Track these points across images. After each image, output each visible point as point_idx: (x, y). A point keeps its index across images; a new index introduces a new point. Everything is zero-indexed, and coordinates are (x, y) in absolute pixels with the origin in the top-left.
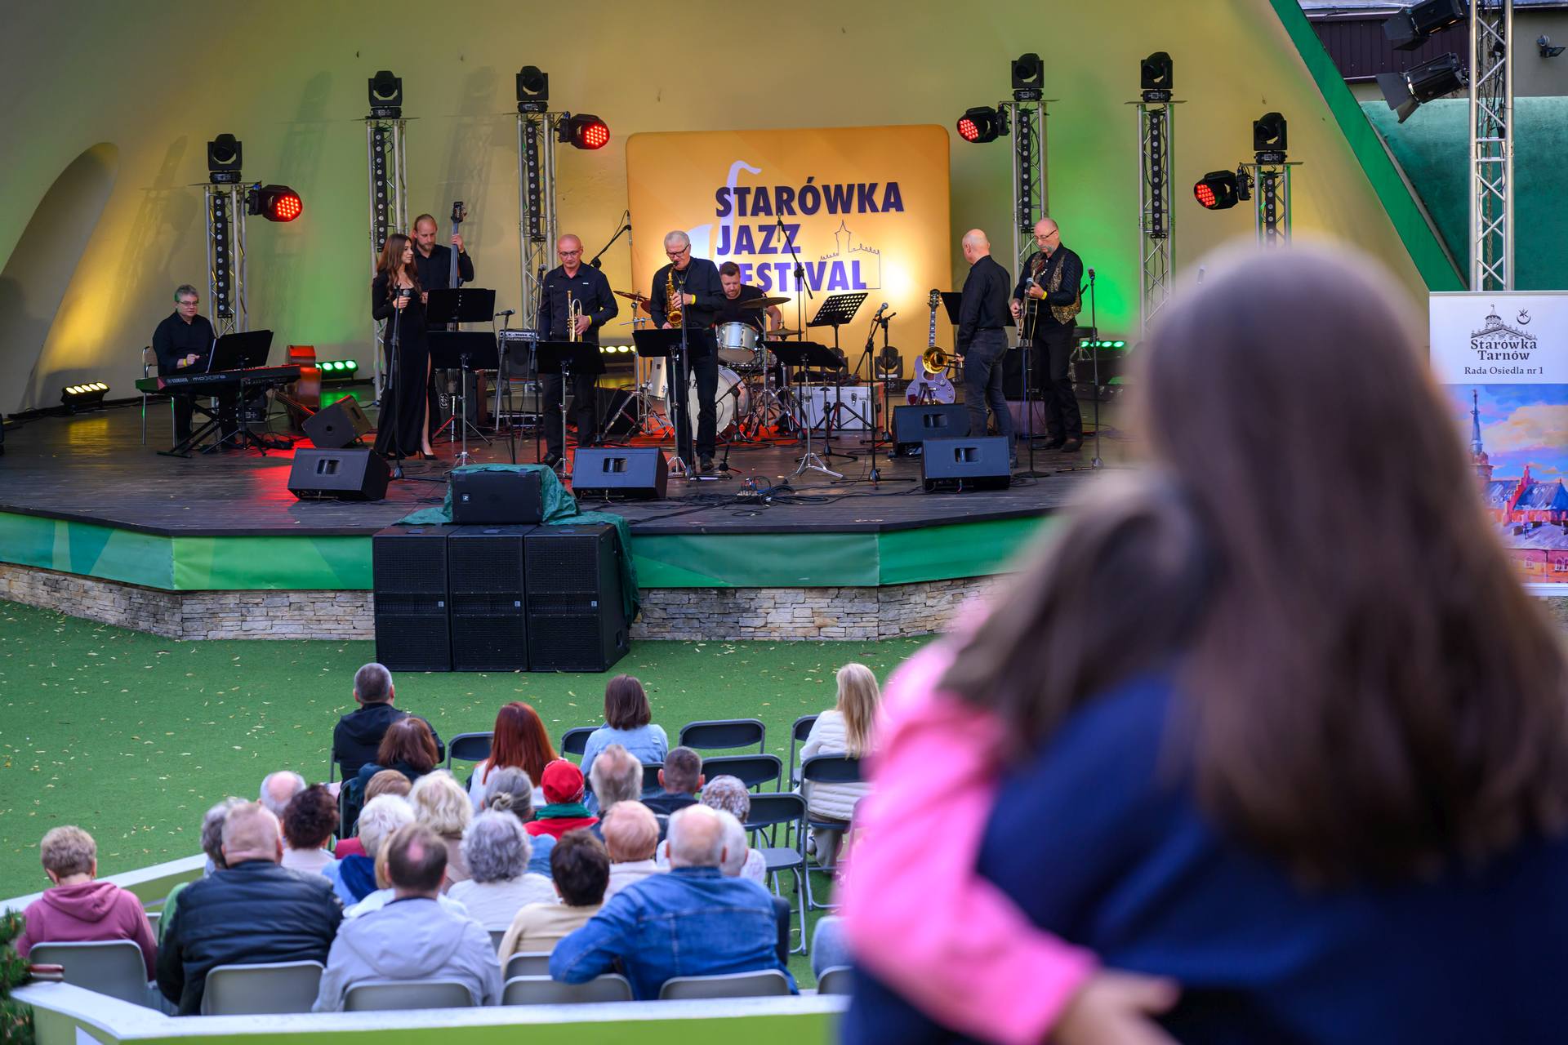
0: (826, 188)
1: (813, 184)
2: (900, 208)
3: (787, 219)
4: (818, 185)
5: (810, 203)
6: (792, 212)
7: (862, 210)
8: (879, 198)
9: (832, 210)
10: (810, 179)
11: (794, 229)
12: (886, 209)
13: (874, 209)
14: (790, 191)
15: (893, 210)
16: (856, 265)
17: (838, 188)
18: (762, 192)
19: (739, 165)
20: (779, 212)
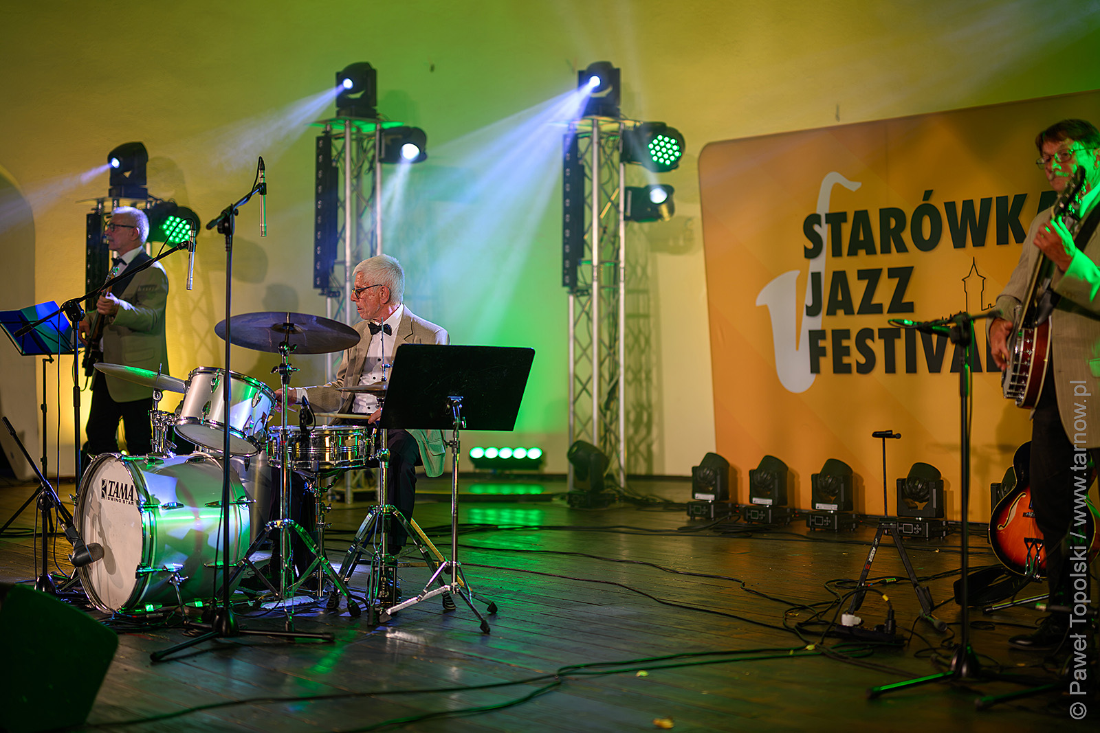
1: (933, 201)
3: (895, 259)
4: (938, 202)
5: (927, 234)
7: (1002, 240)
9: (959, 243)
10: (928, 194)
11: (903, 275)
14: (898, 214)
17: (968, 204)
18: (862, 218)
19: (832, 179)
20: (886, 250)
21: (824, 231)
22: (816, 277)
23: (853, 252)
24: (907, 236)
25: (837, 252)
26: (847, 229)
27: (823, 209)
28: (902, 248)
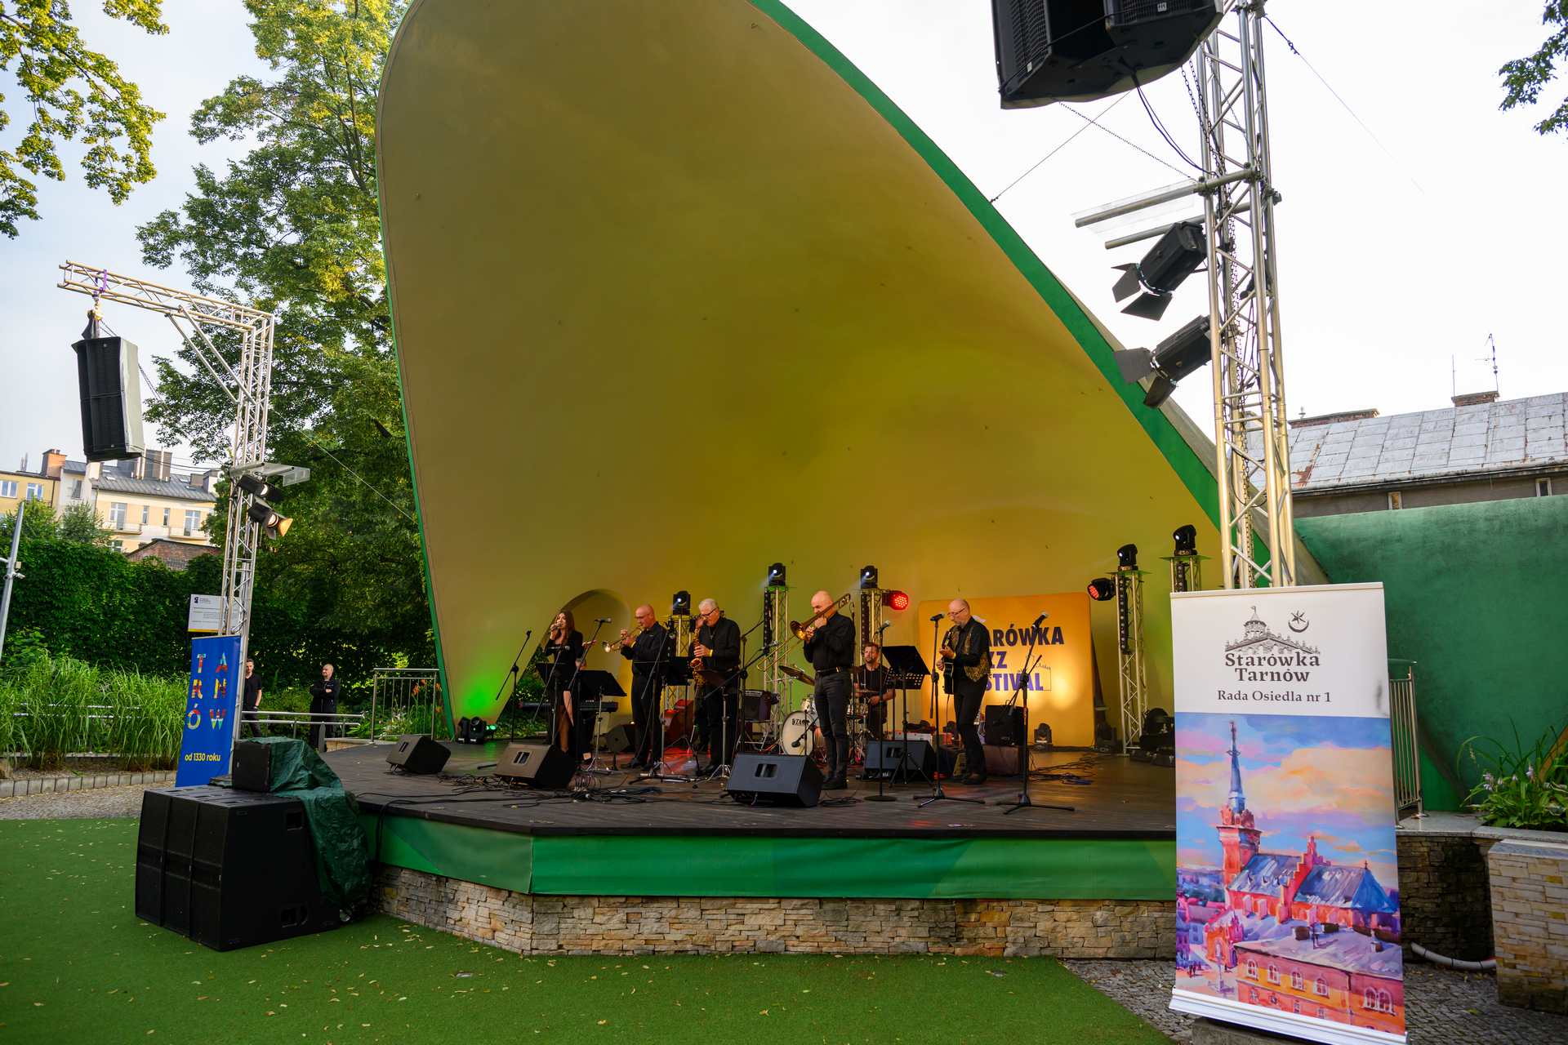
0: (1021, 630)
1: (1014, 628)
2: (1061, 642)
3: (1000, 649)
4: (1016, 628)
5: (1012, 640)
6: (1002, 645)
7: (1040, 643)
8: (1050, 635)
9: (1024, 643)
10: (1012, 626)
11: (1003, 654)
12: (1053, 643)
13: (1047, 643)
14: (1001, 632)
15: (1058, 643)
16: (1037, 676)
17: (1027, 630)
24: (1004, 640)
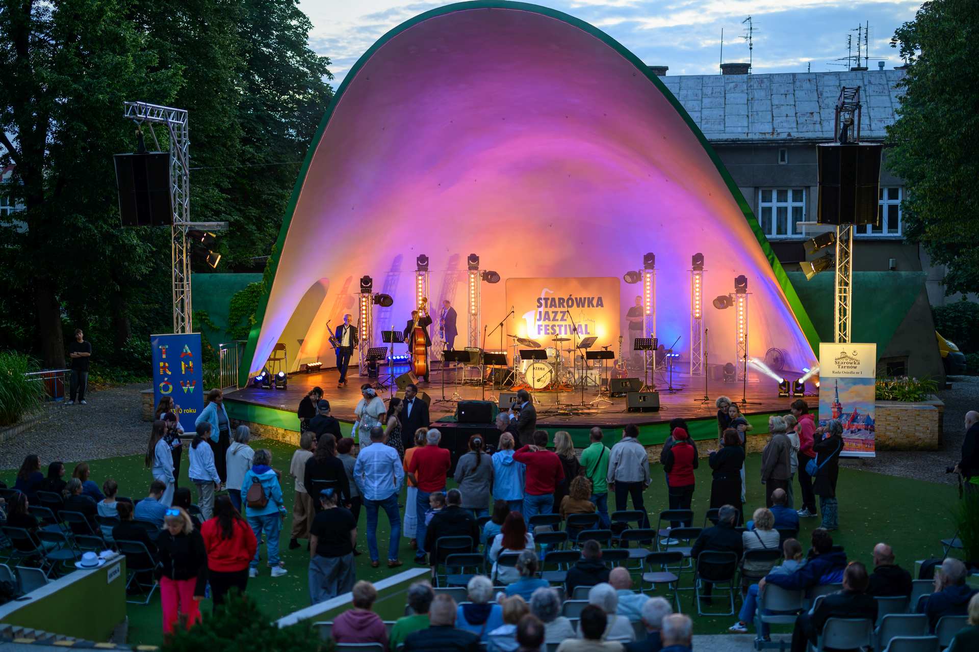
0: (576, 299)
1: (572, 297)
2: (602, 306)
3: (562, 309)
5: (570, 304)
7: (589, 306)
8: (595, 303)
9: (578, 306)
11: (564, 313)
12: (597, 306)
13: (593, 306)
16: (586, 326)
17: (580, 298)
18: (553, 299)
19: (545, 290)
20: (559, 307)
21: (543, 302)
22: (540, 313)
23: (551, 307)
24: (565, 304)
25: (546, 306)
26: (549, 302)
27: (543, 297)
28: (564, 307)
